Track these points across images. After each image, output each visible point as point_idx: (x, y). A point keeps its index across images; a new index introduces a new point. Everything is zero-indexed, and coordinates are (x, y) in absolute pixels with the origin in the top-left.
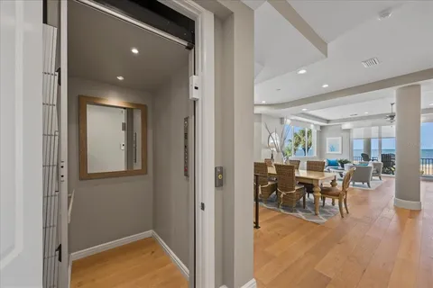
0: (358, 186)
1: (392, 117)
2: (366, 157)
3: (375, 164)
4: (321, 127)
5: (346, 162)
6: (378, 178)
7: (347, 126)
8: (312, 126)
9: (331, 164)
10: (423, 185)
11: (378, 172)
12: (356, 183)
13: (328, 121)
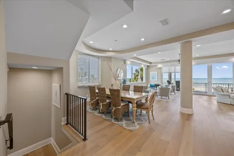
0: (163, 98)
1: (179, 61)
2: (169, 82)
3: (172, 86)
4: (148, 66)
5: (158, 85)
6: (174, 93)
7: (160, 66)
8: (143, 66)
9: (151, 86)
10: (194, 97)
11: (174, 90)
12: (163, 97)
13: (151, 63)
